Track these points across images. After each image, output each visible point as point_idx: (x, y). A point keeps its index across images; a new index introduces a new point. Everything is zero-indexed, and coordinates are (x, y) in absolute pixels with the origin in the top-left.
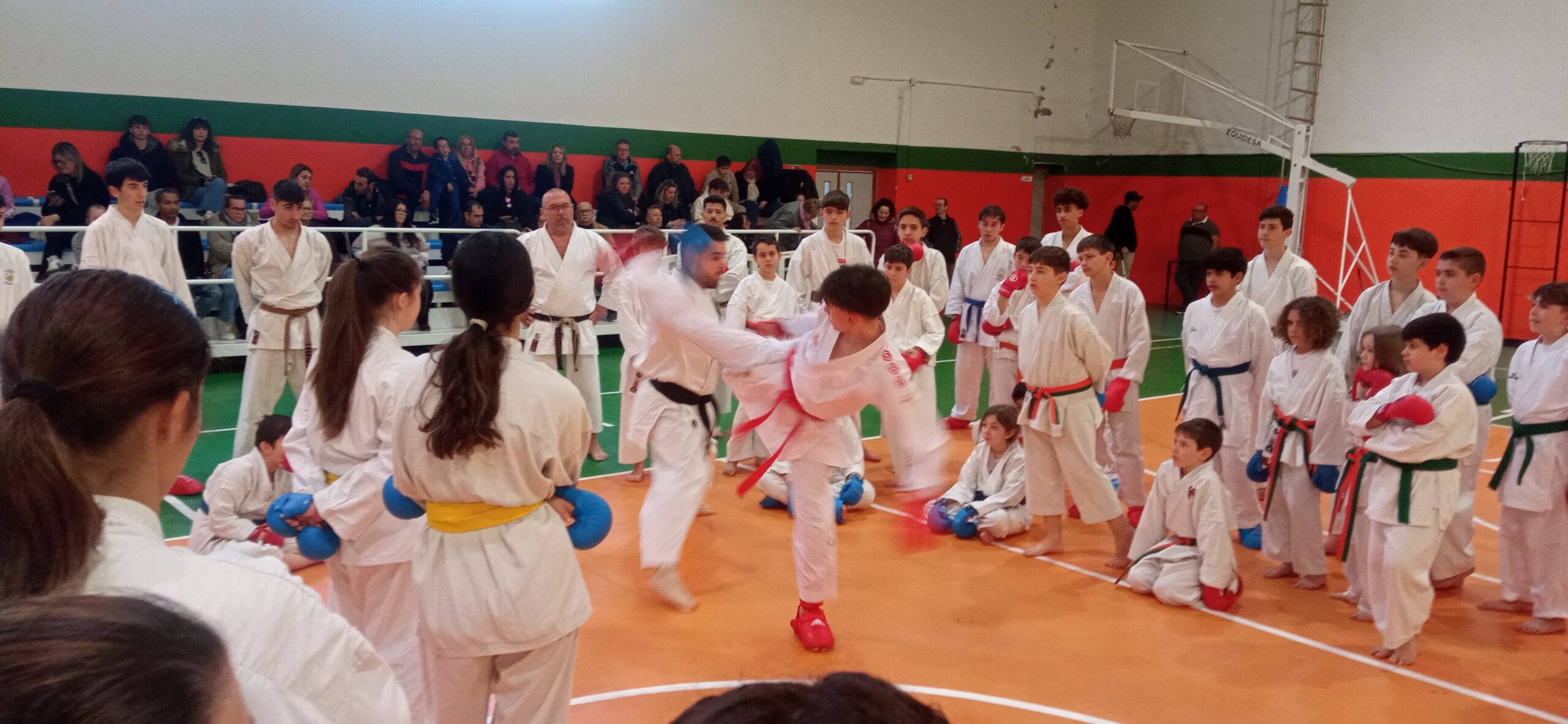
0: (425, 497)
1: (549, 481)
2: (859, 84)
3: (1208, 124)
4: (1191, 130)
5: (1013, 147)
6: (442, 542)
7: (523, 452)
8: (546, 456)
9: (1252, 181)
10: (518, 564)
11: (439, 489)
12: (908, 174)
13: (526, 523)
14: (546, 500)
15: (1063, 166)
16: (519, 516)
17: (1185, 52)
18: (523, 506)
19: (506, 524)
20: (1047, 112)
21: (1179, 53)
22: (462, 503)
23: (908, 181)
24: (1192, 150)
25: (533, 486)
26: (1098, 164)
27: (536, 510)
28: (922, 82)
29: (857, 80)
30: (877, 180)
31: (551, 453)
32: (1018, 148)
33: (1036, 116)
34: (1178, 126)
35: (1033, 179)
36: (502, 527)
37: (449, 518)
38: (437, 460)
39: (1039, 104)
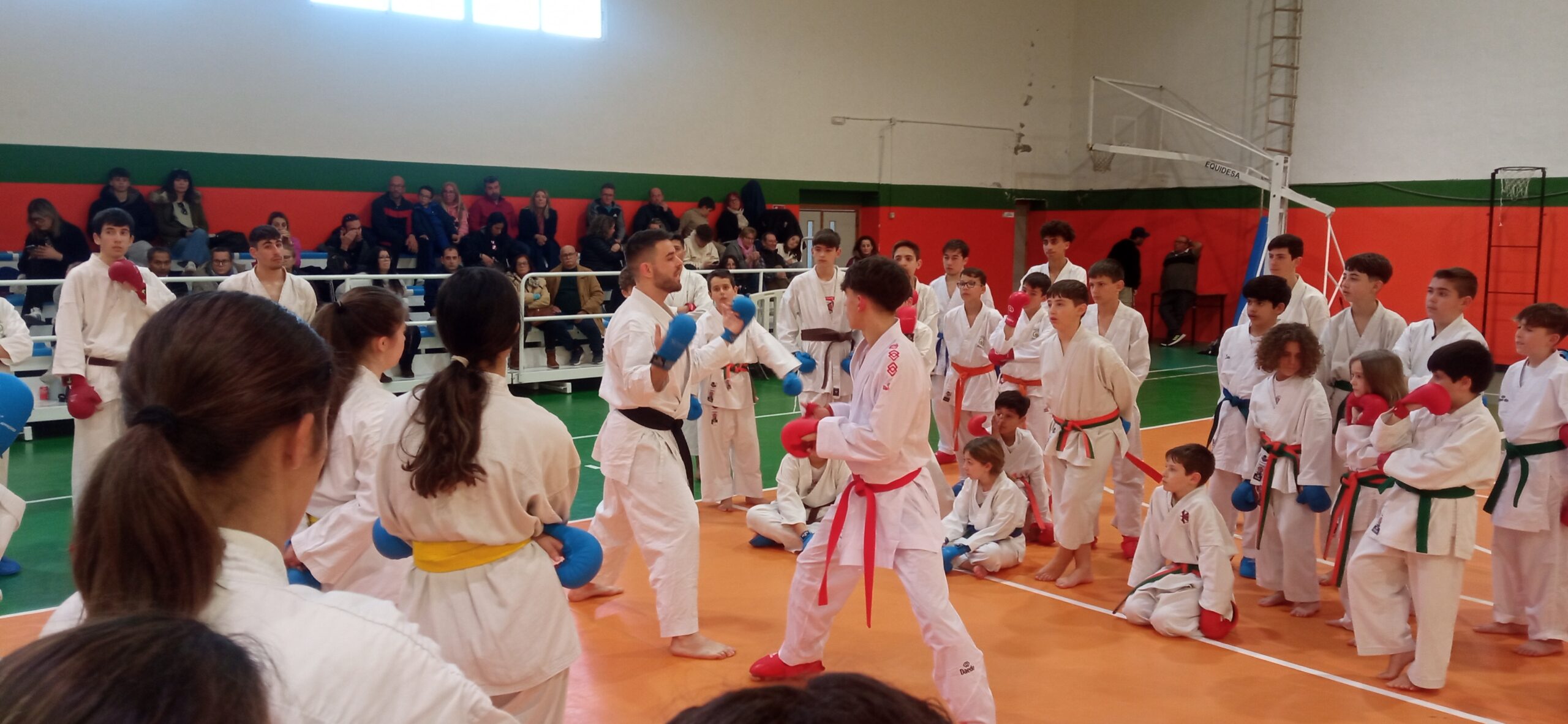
0: (410, 536)
1: (534, 519)
2: (839, 124)
3: (1187, 157)
4: (1170, 162)
5: (994, 183)
6: (427, 581)
7: (505, 491)
8: (529, 494)
9: (1232, 213)
10: (502, 604)
11: (423, 530)
12: (890, 212)
13: (510, 560)
14: (533, 538)
15: (1044, 202)
16: (504, 554)
17: (1161, 87)
18: (507, 544)
19: (491, 562)
20: (1027, 149)
21: (1156, 88)
22: (446, 542)
23: (891, 219)
24: (1171, 184)
25: (518, 524)
26: (1079, 198)
27: (522, 548)
28: (902, 122)
29: (838, 120)
30: (860, 218)
31: (538, 490)
32: (999, 185)
33: (1016, 152)
34: (1156, 160)
35: (1015, 215)
36: (487, 566)
37: (434, 558)
38: (422, 498)
39: (1019, 141)
